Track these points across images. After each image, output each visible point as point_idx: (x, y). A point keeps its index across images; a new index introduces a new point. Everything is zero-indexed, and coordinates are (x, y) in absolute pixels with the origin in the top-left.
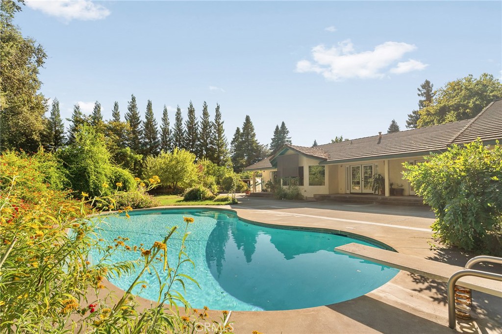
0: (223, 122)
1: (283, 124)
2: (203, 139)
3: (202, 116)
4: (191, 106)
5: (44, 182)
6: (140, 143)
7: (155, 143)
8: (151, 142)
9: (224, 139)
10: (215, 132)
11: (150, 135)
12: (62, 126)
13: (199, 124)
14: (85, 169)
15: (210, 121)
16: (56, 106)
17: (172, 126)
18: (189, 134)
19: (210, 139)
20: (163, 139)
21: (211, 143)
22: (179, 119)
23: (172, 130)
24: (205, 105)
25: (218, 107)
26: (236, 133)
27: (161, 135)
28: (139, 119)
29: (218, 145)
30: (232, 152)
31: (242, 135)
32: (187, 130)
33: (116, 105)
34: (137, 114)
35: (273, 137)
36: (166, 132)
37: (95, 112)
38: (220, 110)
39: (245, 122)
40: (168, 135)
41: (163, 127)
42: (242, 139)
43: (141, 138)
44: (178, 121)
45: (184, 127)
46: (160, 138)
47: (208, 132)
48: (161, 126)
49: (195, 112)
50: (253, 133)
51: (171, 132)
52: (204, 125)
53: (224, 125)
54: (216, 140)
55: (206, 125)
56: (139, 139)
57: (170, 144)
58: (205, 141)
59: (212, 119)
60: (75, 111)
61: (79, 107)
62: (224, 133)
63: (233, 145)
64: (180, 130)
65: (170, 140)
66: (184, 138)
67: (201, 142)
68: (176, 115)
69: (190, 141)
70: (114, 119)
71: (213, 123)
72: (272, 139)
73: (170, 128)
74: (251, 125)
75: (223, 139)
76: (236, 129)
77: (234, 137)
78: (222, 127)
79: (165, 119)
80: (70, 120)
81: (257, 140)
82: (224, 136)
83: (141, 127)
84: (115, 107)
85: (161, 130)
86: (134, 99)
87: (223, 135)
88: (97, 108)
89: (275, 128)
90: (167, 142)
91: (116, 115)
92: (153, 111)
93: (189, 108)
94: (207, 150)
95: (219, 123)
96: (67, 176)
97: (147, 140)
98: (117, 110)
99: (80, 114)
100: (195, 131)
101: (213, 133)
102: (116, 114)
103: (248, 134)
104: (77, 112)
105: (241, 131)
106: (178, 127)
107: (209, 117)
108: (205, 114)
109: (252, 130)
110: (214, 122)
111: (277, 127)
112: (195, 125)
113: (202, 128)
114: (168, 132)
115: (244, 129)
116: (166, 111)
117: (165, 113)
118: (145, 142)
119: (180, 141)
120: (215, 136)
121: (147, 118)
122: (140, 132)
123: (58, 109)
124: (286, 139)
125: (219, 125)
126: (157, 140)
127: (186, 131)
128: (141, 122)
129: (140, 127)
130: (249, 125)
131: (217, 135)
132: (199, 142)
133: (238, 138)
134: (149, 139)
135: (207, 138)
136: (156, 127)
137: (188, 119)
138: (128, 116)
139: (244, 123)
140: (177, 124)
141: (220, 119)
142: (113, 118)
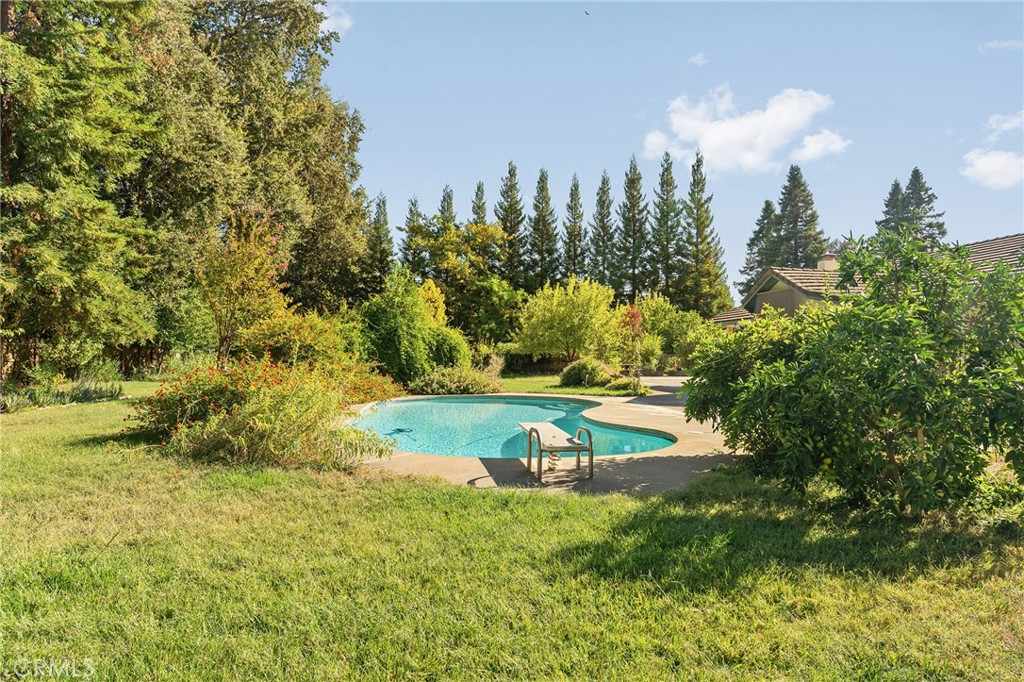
0: (710, 199)
1: (916, 175)
2: (658, 242)
3: (659, 190)
4: (633, 168)
5: (346, 350)
6: (521, 263)
7: (551, 262)
8: (543, 259)
9: (713, 239)
10: (689, 224)
11: (542, 243)
12: (390, 241)
13: (651, 208)
14: (396, 330)
15: (676, 198)
16: (382, 204)
17: (588, 222)
18: (626, 234)
19: (676, 244)
20: (568, 252)
21: (679, 251)
22: (603, 203)
23: (590, 229)
24: (666, 161)
25: (699, 162)
26: (764, 218)
27: (565, 242)
28: (521, 214)
29: (695, 257)
30: (752, 269)
31: (779, 220)
32: (621, 225)
33: (479, 190)
34: (517, 202)
35: (883, 217)
36: (574, 235)
37: (443, 208)
38: (704, 170)
39: (787, 184)
40: (580, 241)
41: (568, 224)
42: (778, 231)
43: (524, 253)
44: (602, 207)
45: (616, 221)
46: (562, 251)
47: (672, 227)
48: (564, 223)
49: (641, 181)
50: (810, 212)
51: (586, 233)
52: (662, 211)
53: (711, 205)
54: (691, 244)
55: (666, 208)
56: (521, 256)
57: (583, 260)
58: (664, 249)
59: (682, 193)
60: (411, 211)
61: (416, 201)
62: (711, 227)
63: (756, 250)
64: (604, 227)
65: (582, 253)
66: (614, 245)
67: (654, 252)
68: (598, 194)
69: (627, 250)
70: (475, 217)
71: (684, 202)
72: (878, 223)
73: (584, 224)
74: (804, 191)
75: (709, 239)
76: (763, 205)
77: (757, 228)
78: (707, 211)
79: (574, 206)
80: (404, 230)
81: (821, 232)
82: (712, 232)
83: (525, 229)
84: (477, 194)
85: (565, 231)
86: (512, 172)
87: (708, 230)
88: (447, 199)
89: (889, 189)
90: (576, 256)
91: (479, 209)
92: (551, 192)
93: (627, 175)
94: (668, 270)
95: (700, 200)
96: (373, 342)
97: (536, 257)
98: (481, 199)
99: (419, 215)
100: (640, 226)
101: (684, 228)
102: (479, 207)
103: (795, 219)
104: (414, 213)
105: (778, 210)
106: (602, 220)
107: (675, 191)
108: (667, 183)
109: (808, 203)
110: (687, 198)
111: (896, 187)
112: (641, 212)
113: (656, 218)
114: (579, 234)
115: (784, 204)
116: (576, 189)
117: (574, 193)
118: (533, 260)
119: (604, 253)
120: (689, 233)
121: (536, 207)
122: (521, 241)
123: (385, 209)
124: (927, 221)
125: (699, 205)
126: (556, 255)
127: (618, 227)
128: (523, 219)
129: (522, 228)
130: (798, 191)
131: (694, 232)
132: (649, 253)
133: (768, 231)
134: (540, 253)
135: (669, 241)
136: (554, 225)
137: (625, 201)
138: (501, 207)
139: (785, 188)
140: (600, 214)
141: (702, 190)
142: (472, 217)
